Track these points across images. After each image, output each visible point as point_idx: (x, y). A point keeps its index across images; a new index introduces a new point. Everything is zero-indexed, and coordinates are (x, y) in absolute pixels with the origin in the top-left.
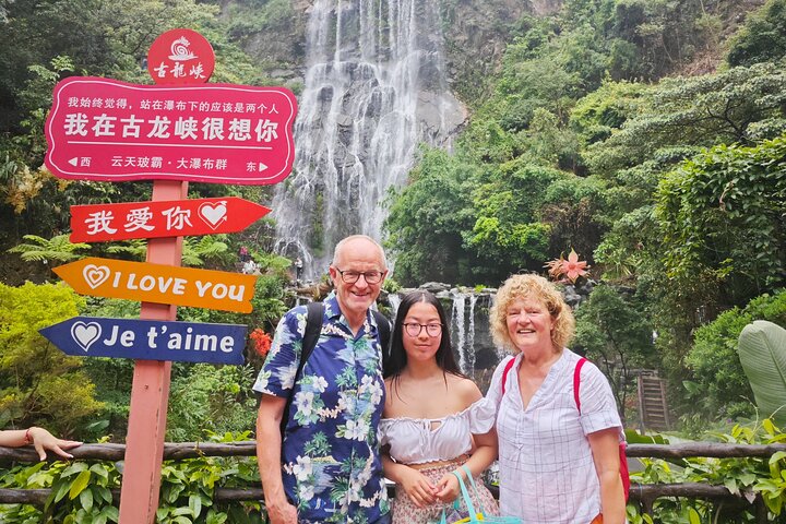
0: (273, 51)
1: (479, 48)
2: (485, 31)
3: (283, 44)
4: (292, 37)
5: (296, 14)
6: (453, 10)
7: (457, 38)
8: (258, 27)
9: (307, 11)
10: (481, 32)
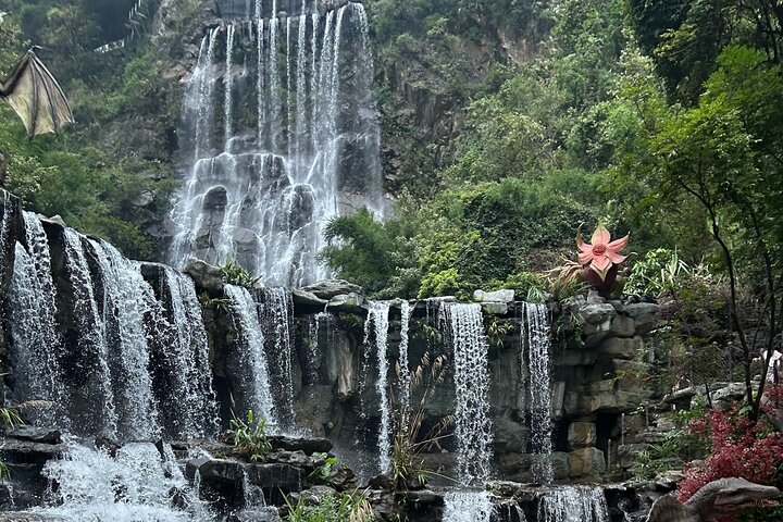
0: (136, 144)
1: (432, 126)
2: (439, 97)
3: (150, 133)
4: (163, 120)
5: (166, 86)
6: (393, 67)
7: (401, 112)
8: (113, 109)
9: (182, 80)
10: (434, 99)
